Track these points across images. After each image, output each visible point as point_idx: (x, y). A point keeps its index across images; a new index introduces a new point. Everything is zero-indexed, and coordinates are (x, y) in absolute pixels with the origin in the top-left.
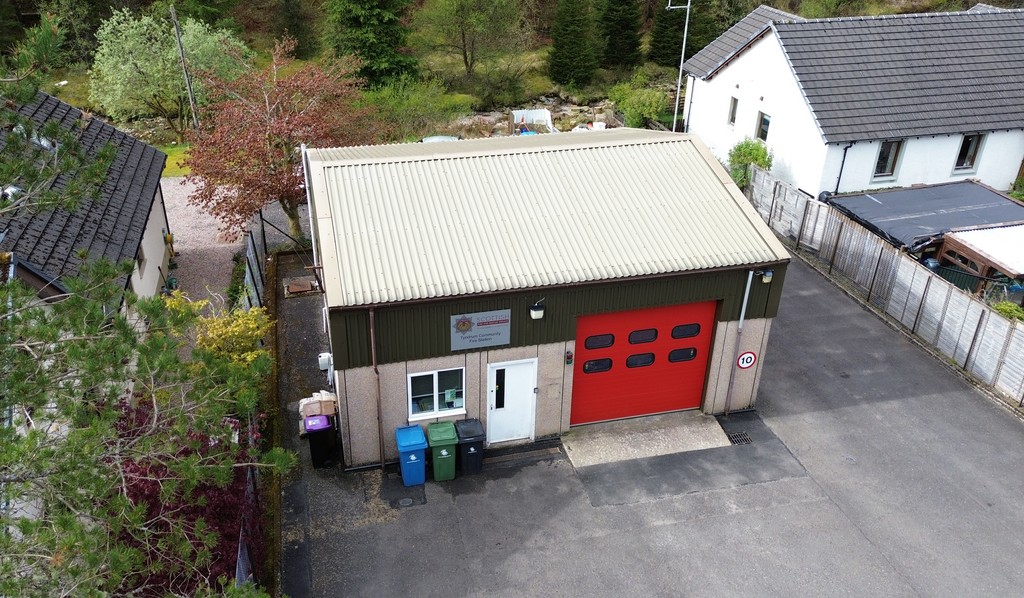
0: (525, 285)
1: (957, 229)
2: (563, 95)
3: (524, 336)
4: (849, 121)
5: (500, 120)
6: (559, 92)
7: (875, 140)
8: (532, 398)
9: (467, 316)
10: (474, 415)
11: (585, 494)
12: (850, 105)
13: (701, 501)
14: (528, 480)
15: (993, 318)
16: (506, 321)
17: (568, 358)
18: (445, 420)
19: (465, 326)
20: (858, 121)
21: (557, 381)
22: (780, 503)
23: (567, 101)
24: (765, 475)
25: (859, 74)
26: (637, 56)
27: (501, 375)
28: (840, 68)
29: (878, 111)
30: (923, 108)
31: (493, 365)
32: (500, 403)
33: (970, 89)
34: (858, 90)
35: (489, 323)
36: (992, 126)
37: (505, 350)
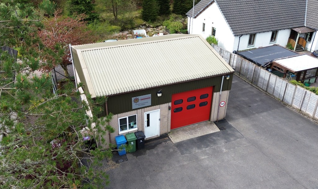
0: (155, 86)
1: (276, 59)
2: (147, 25)
3: (156, 102)
4: (240, 29)
5: (128, 34)
6: (146, 24)
7: (248, 34)
8: (158, 123)
9: (137, 97)
10: (140, 130)
11: (178, 151)
12: (240, 24)
13: (214, 149)
14: (160, 149)
15: (290, 85)
16: (150, 98)
17: (169, 108)
18: (131, 132)
19: (137, 100)
20: (242, 28)
21: (166, 116)
22: (238, 147)
23: (149, 27)
24: (232, 139)
25: (241, 14)
26: (169, 11)
27: (148, 115)
28: (236, 13)
29: (248, 25)
30: (260, 24)
31: (146, 112)
32: (148, 125)
33: (273, 18)
34: (241, 19)
35: (144, 99)
36: (280, 28)
37: (150, 108)
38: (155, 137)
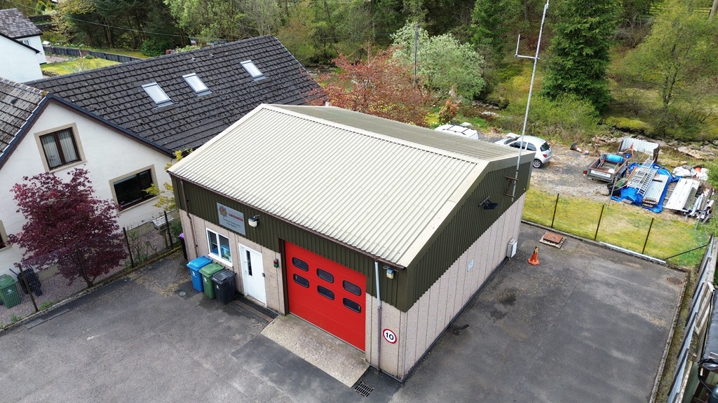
8: (262, 279)
9: (225, 207)
10: (236, 271)
11: (239, 347)
13: (274, 395)
16: (242, 220)
17: (276, 263)
19: (224, 212)
21: (274, 276)
27: (248, 253)
31: (243, 245)
35: (234, 217)
37: (245, 239)
38: (260, 304)
